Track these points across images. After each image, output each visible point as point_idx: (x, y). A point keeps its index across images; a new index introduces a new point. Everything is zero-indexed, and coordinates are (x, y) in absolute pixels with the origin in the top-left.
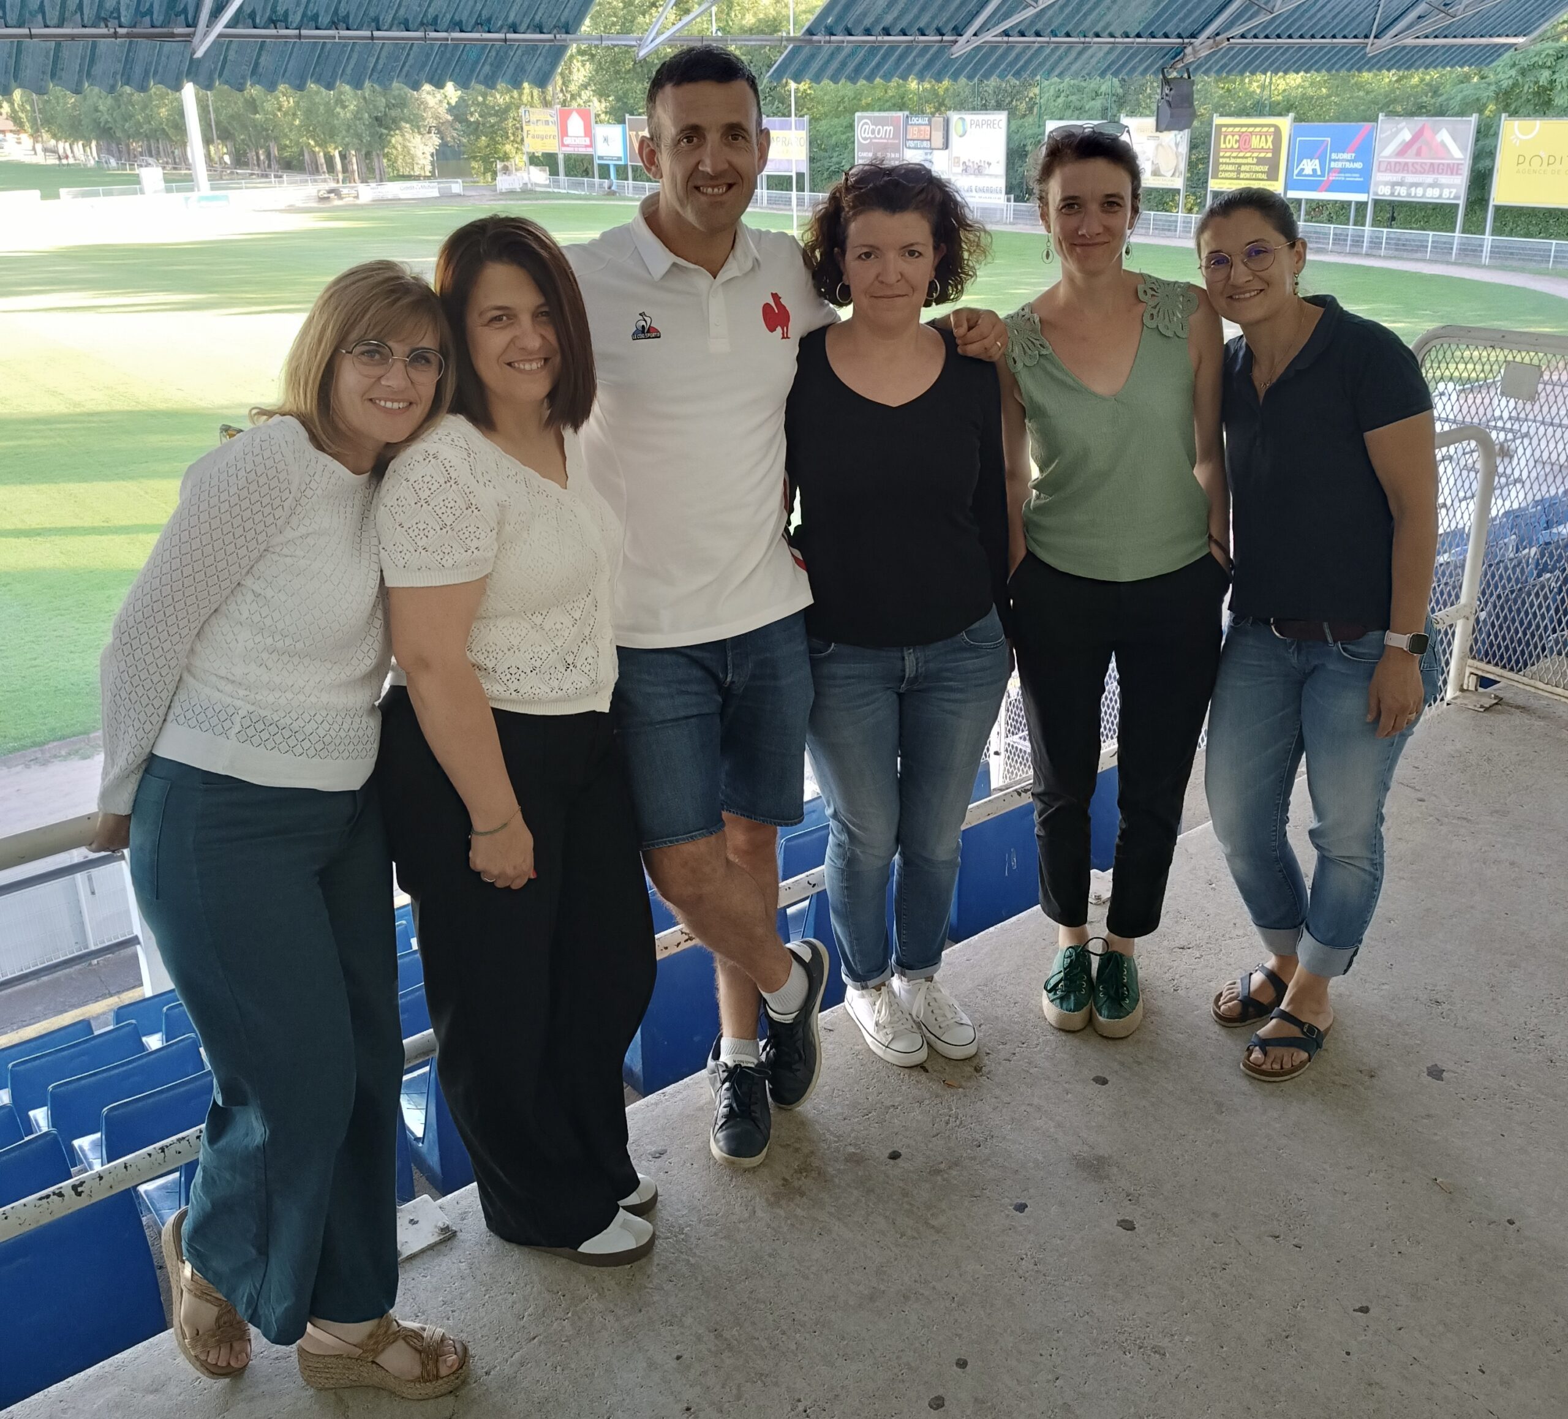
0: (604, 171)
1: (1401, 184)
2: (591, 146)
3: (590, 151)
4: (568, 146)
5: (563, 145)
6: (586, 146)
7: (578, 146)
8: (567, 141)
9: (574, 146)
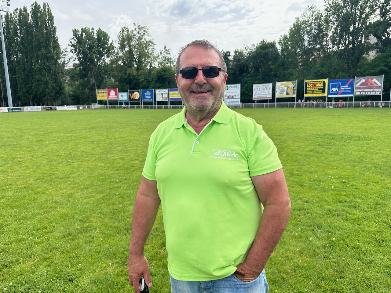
0: (121, 103)
1: (363, 92)
4: (110, 98)
6: (116, 98)
7: (113, 98)
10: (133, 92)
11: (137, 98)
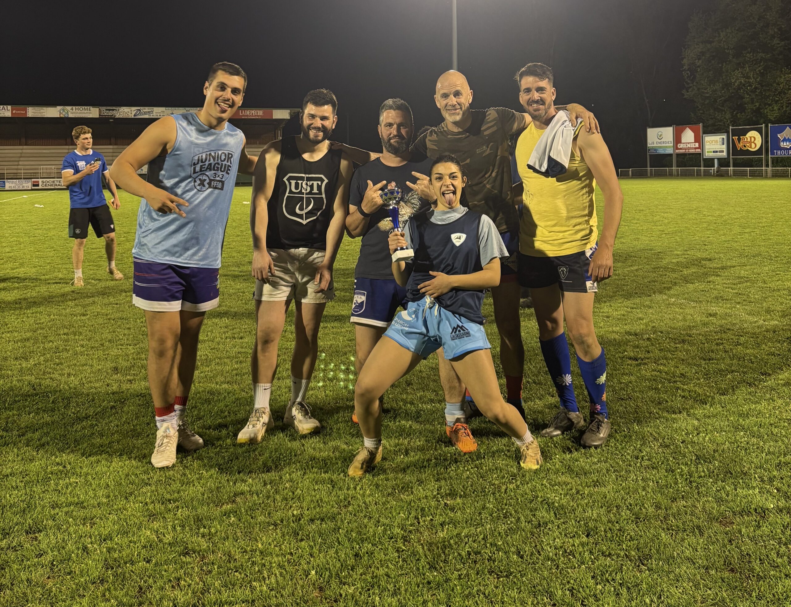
0: (709, 162)
2: (699, 148)
3: (699, 151)
4: (681, 149)
5: (677, 149)
6: (696, 148)
7: (689, 148)
8: (680, 146)
9: (685, 149)
10: (745, 132)
11: (754, 148)
